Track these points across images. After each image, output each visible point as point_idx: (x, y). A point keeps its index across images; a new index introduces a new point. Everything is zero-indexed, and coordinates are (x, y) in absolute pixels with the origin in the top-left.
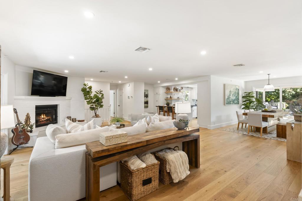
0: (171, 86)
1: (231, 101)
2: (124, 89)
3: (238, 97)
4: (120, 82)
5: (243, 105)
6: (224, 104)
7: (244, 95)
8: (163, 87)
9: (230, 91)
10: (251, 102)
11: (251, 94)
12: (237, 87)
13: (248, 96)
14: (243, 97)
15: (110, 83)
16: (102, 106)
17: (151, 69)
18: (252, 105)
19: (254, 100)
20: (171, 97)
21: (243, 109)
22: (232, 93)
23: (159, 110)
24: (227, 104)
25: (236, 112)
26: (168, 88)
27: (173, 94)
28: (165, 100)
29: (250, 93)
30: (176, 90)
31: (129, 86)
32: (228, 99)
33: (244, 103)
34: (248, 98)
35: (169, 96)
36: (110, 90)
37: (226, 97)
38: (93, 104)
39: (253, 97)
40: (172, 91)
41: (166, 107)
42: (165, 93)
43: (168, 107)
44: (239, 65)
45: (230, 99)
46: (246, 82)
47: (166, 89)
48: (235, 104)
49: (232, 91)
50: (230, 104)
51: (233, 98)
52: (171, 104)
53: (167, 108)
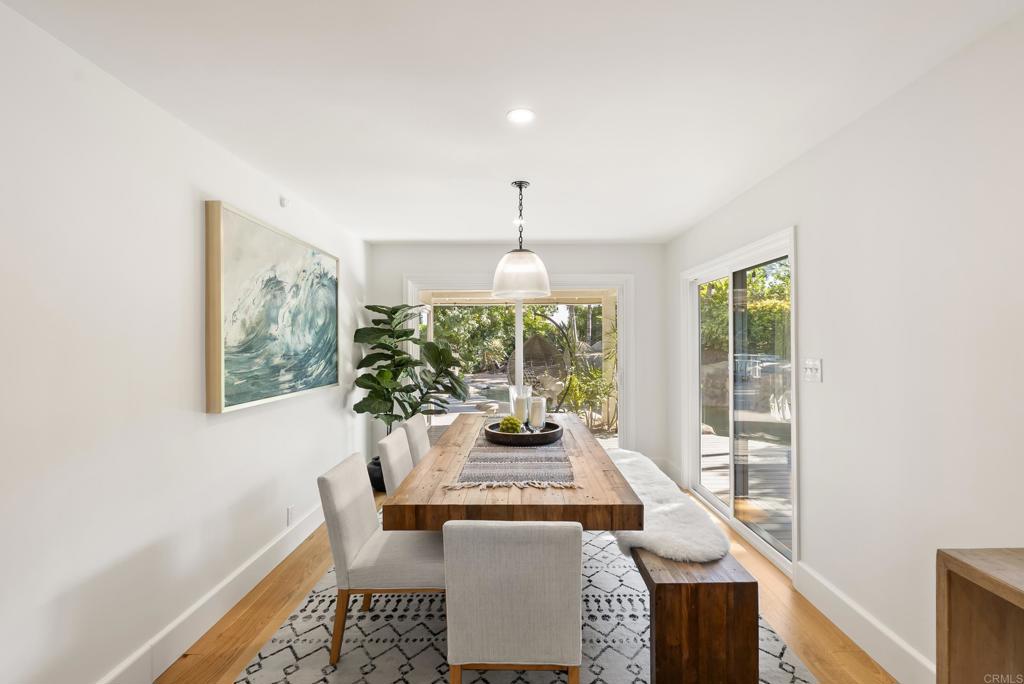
1: (276, 370)
3: (330, 334)
5: (360, 382)
6: (210, 406)
7: (361, 325)
9: (274, 284)
10: (402, 364)
11: (398, 316)
12: (328, 265)
13: (384, 332)
14: (360, 336)
18: (404, 380)
19: (413, 351)
21: (359, 408)
22: (292, 302)
24: (235, 397)
29: (395, 311)
32: (246, 347)
33: (362, 371)
34: (385, 339)
37: (231, 335)
39: (407, 333)
45: (273, 347)
46: (372, 247)
48: (310, 386)
49: (288, 281)
50: (274, 390)
51: (291, 337)
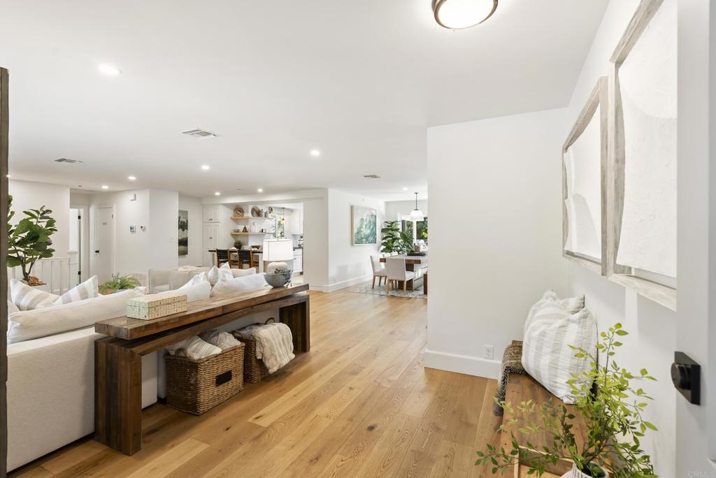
0: (247, 204)
1: (362, 238)
2: (115, 207)
3: (374, 230)
4: (105, 187)
5: (383, 244)
6: (352, 244)
7: (384, 227)
8: (226, 205)
9: (362, 220)
10: (395, 239)
11: (394, 224)
12: (374, 212)
13: (390, 229)
14: (383, 230)
15: (71, 189)
16: (48, 254)
17: (205, 168)
18: (395, 244)
19: (398, 235)
20: (245, 230)
21: (382, 251)
22: (365, 223)
23: (218, 259)
24: (356, 243)
25: (371, 257)
26: (239, 210)
27: (251, 221)
28: (232, 235)
29: (393, 223)
30: (257, 213)
31: (135, 200)
32: (358, 233)
33: (384, 241)
34: (390, 232)
35: (241, 228)
36: (71, 207)
37: (355, 231)
38: (18, 248)
39: (397, 230)
40: (248, 214)
41: (235, 252)
42: (232, 219)
43: (239, 252)
44: (372, 176)
45: (362, 233)
46: (387, 203)
47: (235, 210)
48: (369, 243)
49: (365, 218)
50: (362, 242)
51: (366, 231)
52: (247, 244)
53: (237, 254)
